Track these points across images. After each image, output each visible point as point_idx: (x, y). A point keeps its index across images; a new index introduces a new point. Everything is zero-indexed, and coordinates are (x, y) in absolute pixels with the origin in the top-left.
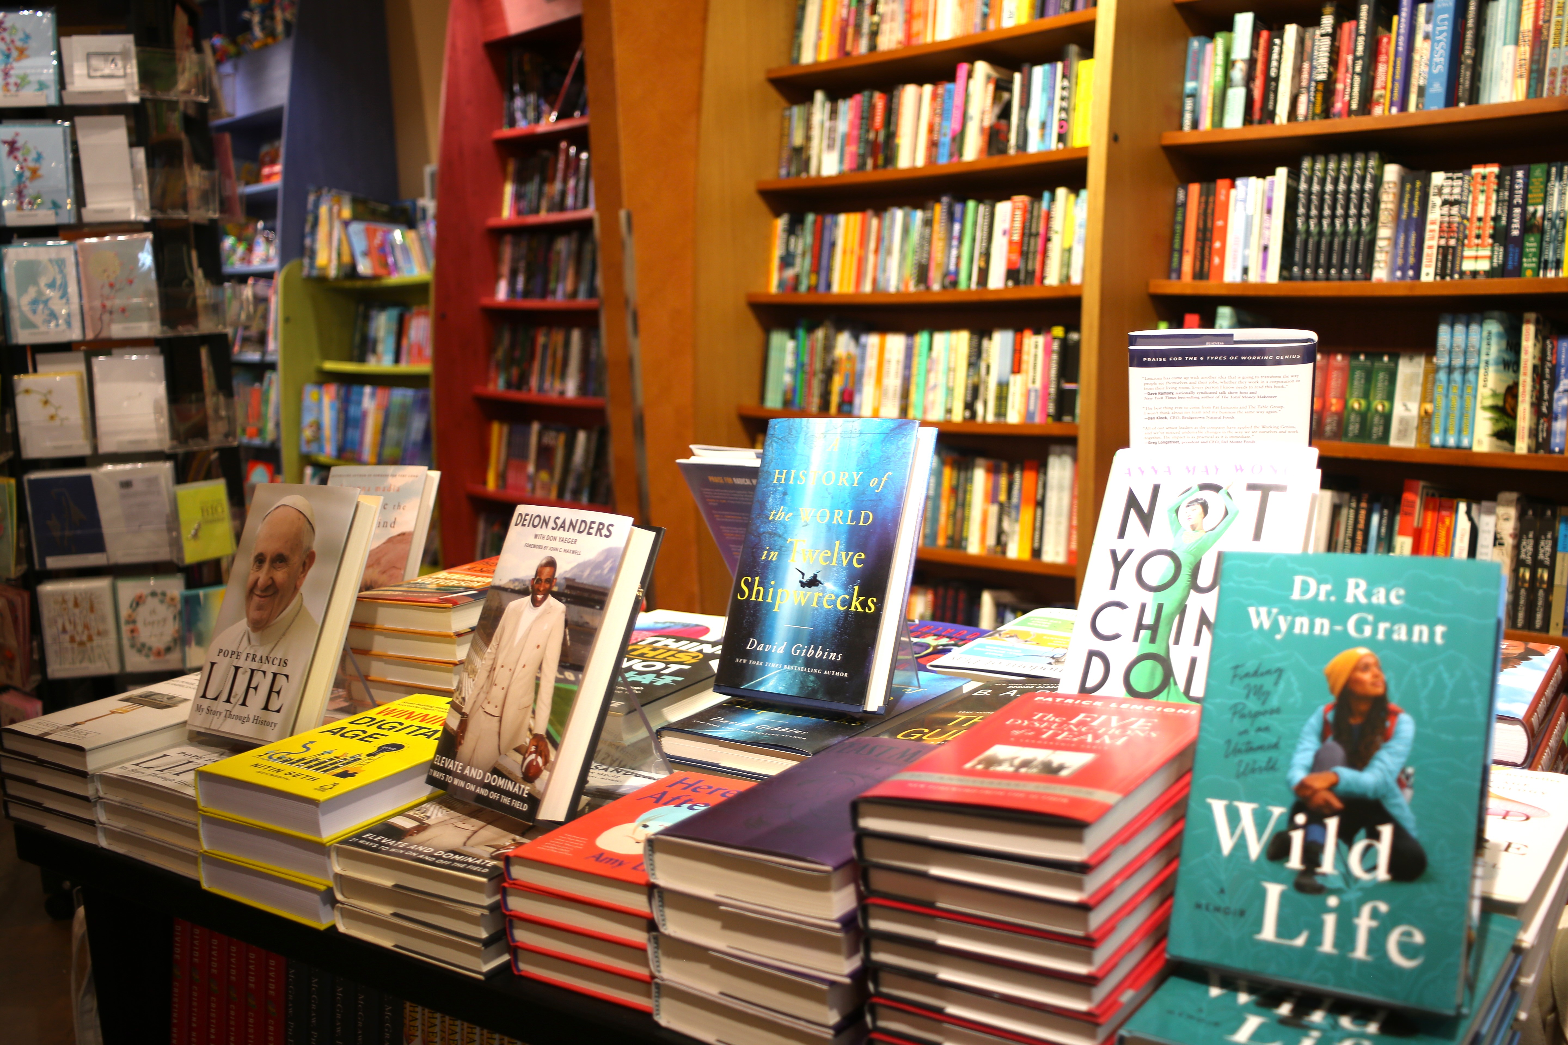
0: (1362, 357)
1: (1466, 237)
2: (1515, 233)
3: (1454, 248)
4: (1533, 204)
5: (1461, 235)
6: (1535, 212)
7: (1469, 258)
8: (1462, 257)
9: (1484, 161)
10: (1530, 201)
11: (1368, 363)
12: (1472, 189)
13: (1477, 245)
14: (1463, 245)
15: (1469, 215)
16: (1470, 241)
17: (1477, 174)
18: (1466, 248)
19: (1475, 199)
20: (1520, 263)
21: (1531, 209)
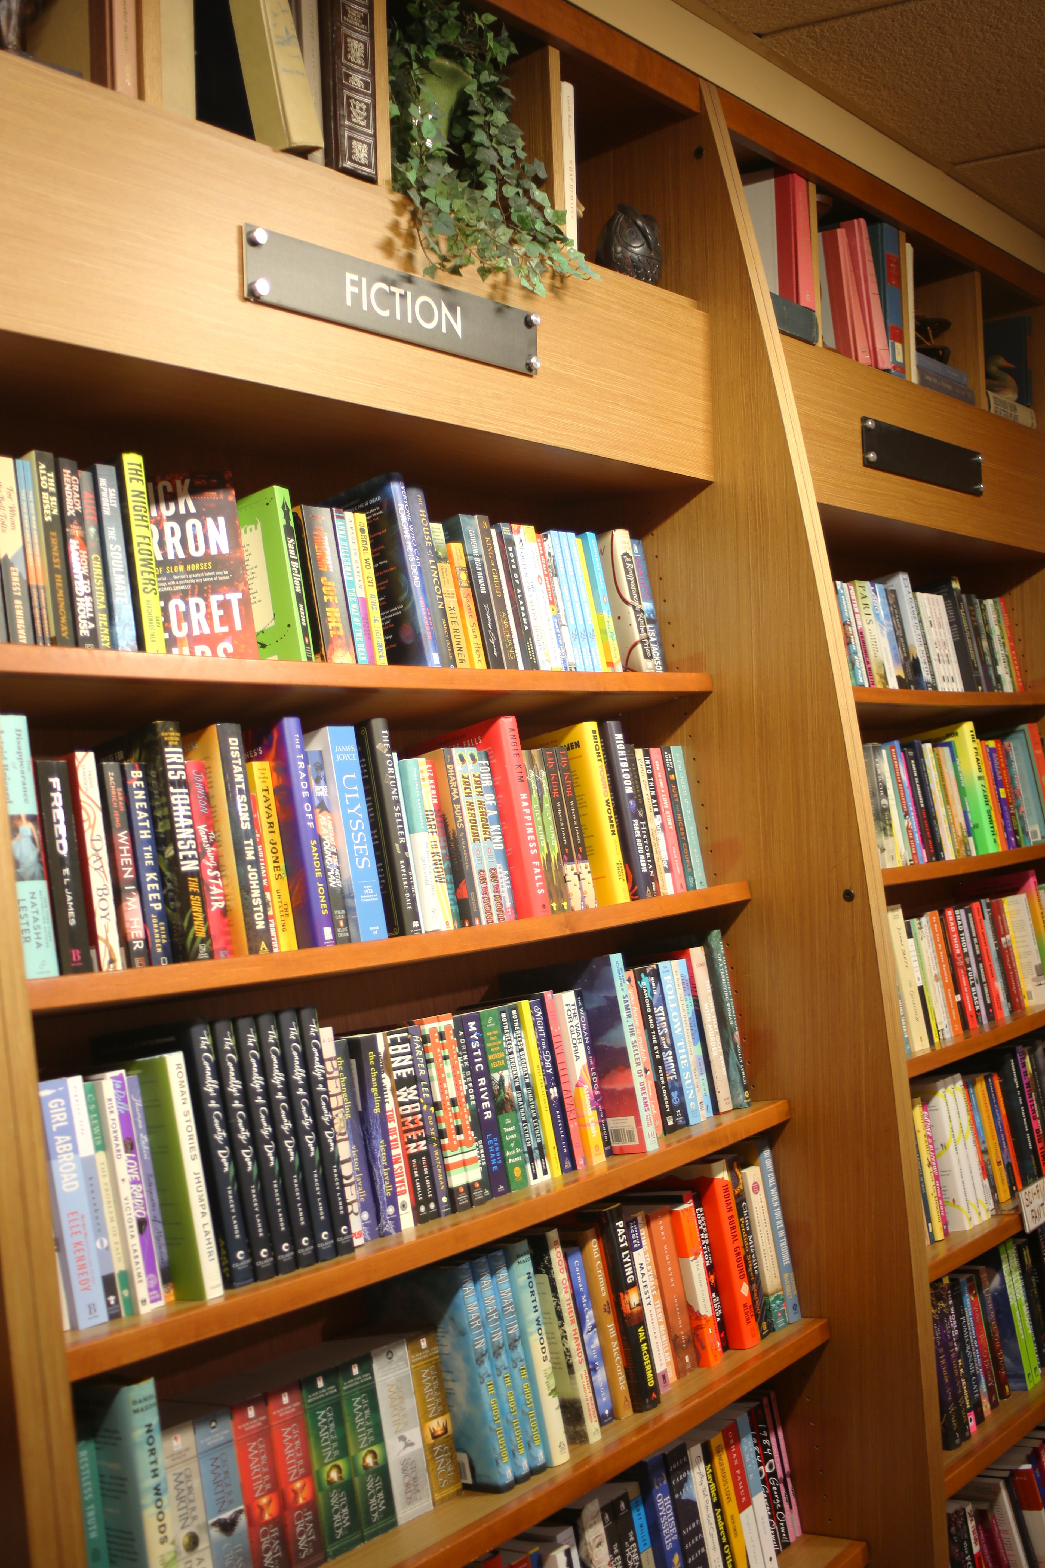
0: (320, 1384)
1: (442, 1134)
2: (488, 1115)
3: (427, 1153)
4: (497, 1070)
5: (433, 1132)
6: (502, 1080)
7: (457, 1165)
8: (446, 1168)
9: (435, 1011)
10: (493, 1066)
11: (332, 1389)
12: (431, 1055)
13: (461, 1143)
14: (442, 1148)
15: (438, 1098)
16: (451, 1140)
17: (433, 1030)
18: (449, 1153)
19: (440, 1071)
20: (504, 1159)
21: (496, 1076)
